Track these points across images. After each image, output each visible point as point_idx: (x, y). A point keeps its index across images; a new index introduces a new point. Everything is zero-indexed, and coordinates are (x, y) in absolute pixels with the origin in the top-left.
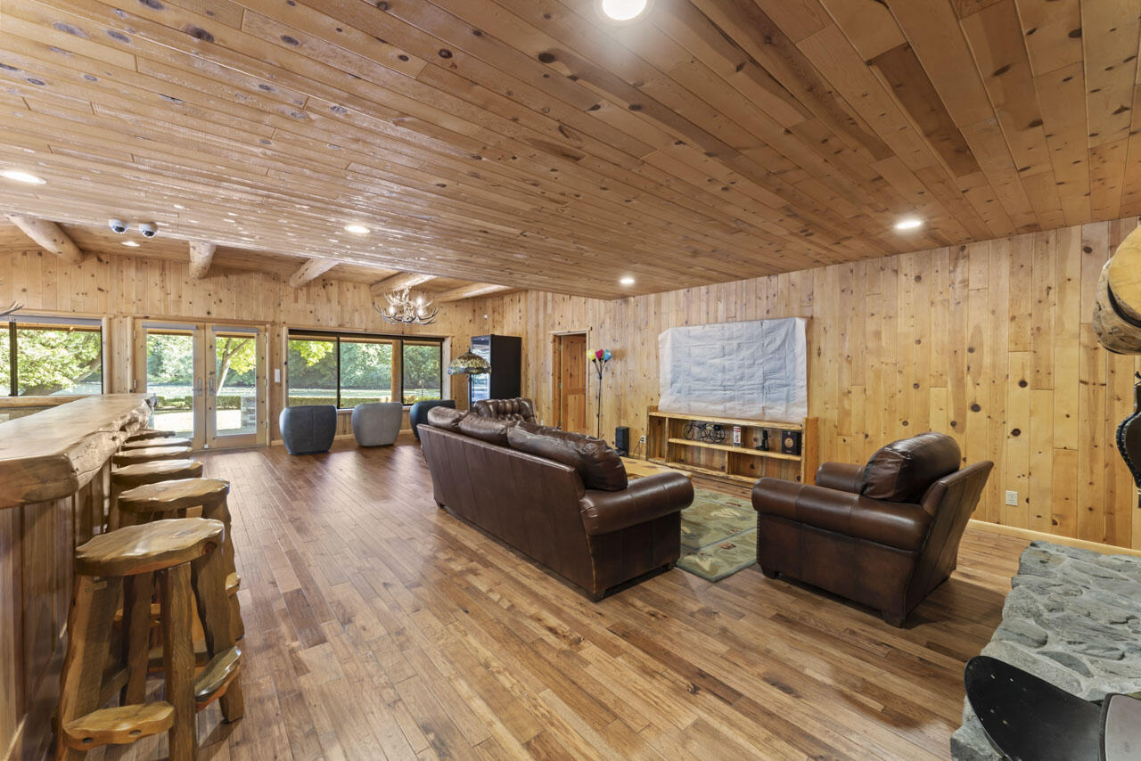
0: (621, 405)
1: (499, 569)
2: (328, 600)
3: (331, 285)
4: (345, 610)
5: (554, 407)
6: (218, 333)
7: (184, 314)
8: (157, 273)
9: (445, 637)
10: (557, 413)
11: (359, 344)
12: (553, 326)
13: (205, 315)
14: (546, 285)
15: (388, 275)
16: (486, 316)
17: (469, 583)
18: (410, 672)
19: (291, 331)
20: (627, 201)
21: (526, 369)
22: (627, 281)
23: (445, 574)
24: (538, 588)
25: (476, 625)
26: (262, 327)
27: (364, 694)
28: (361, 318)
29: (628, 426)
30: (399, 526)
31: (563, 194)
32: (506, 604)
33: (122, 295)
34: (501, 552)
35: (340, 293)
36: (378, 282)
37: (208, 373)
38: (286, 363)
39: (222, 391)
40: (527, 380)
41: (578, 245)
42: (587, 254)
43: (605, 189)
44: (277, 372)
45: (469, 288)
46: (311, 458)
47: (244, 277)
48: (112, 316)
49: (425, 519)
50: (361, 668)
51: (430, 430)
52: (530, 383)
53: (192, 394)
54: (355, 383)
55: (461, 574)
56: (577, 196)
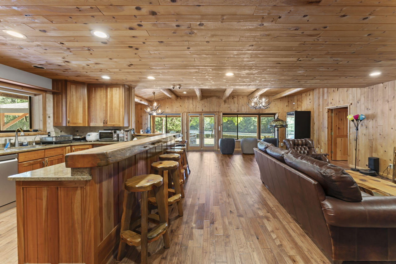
0: (372, 145)
1: (280, 221)
2: (210, 211)
3: (235, 97)
4: (213, 218)
5: (328, 144)
6: (205, 116)
7: (197, 111)
8: (191, 100)
9: (244, 248)
10: (330, 146)
11: (252, 118)
12: (328, 105)
13: (201, 111)
14: (320, 85)
15: (252, 91)
16: (294, 103)
17: (264, 224)
18: (224, 260)
19: (224, 114)
20: (364, 19)
21: (313, 126)
22: (375, 74)
23: (255, 215)
24: (298, 240)
25: (260, 248)
26: (216, 113)
27: (205, 260)
28: (245, 108)
29: (378, 157)
30: (245, 187)
31: (315, 30)
32: (278, 243)
33: (185, 107)
34: (284, 212)
35: (238, 100)
36: (250, 95)
38: (222, 124)
39: (206, 133)
40: (313, 130)
41: (333, 59)
42: (341, 63)
43: (344, 16)
44: (219, 127)
45: (284, 93)
46: (227, 155)
47: (211, 98)
48: (183, 113)
49: (255, 187)
50: (209, 247)
51: (257, 151)
52: (315, 132)
53: (198, 133)
54: (251, 131)
55: (261, 217)
56: (325, 27)
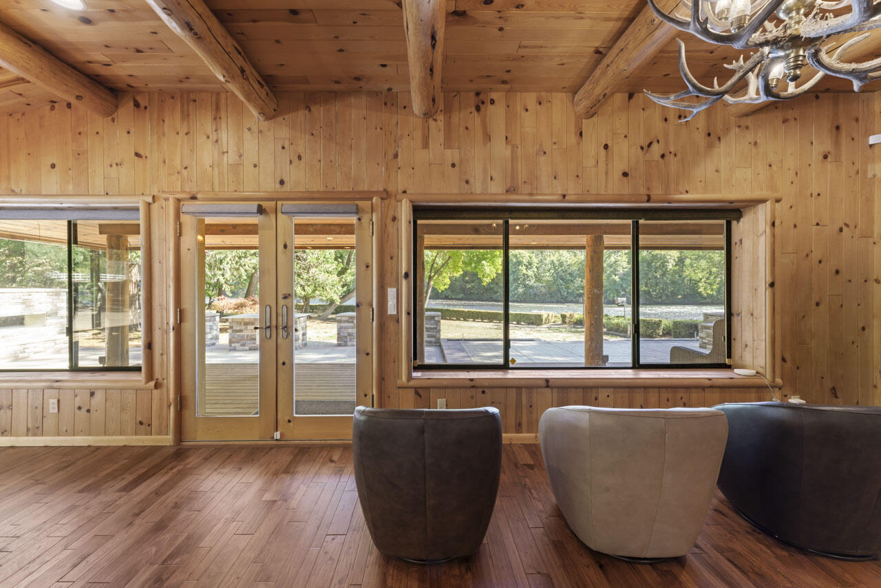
3: (492, 102)
7: (246, 185)
8: (209, 118)
13: (273, 187)
19: (417, 211)
26: (364, 204)
33: (165, 162)
35: (511, 117)
37: (280, 296)
38: (407, 275)
44: (391, 292)
48: (150, 200)
